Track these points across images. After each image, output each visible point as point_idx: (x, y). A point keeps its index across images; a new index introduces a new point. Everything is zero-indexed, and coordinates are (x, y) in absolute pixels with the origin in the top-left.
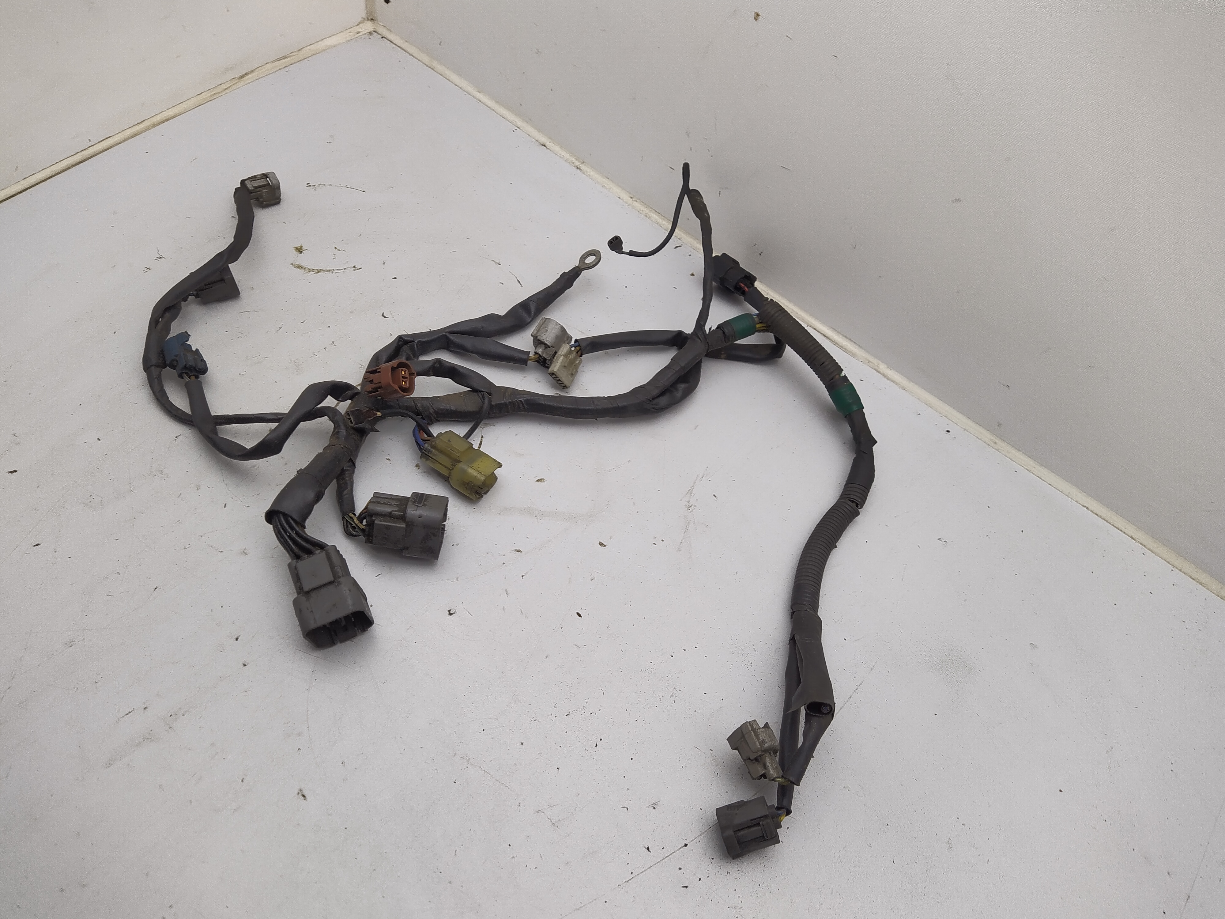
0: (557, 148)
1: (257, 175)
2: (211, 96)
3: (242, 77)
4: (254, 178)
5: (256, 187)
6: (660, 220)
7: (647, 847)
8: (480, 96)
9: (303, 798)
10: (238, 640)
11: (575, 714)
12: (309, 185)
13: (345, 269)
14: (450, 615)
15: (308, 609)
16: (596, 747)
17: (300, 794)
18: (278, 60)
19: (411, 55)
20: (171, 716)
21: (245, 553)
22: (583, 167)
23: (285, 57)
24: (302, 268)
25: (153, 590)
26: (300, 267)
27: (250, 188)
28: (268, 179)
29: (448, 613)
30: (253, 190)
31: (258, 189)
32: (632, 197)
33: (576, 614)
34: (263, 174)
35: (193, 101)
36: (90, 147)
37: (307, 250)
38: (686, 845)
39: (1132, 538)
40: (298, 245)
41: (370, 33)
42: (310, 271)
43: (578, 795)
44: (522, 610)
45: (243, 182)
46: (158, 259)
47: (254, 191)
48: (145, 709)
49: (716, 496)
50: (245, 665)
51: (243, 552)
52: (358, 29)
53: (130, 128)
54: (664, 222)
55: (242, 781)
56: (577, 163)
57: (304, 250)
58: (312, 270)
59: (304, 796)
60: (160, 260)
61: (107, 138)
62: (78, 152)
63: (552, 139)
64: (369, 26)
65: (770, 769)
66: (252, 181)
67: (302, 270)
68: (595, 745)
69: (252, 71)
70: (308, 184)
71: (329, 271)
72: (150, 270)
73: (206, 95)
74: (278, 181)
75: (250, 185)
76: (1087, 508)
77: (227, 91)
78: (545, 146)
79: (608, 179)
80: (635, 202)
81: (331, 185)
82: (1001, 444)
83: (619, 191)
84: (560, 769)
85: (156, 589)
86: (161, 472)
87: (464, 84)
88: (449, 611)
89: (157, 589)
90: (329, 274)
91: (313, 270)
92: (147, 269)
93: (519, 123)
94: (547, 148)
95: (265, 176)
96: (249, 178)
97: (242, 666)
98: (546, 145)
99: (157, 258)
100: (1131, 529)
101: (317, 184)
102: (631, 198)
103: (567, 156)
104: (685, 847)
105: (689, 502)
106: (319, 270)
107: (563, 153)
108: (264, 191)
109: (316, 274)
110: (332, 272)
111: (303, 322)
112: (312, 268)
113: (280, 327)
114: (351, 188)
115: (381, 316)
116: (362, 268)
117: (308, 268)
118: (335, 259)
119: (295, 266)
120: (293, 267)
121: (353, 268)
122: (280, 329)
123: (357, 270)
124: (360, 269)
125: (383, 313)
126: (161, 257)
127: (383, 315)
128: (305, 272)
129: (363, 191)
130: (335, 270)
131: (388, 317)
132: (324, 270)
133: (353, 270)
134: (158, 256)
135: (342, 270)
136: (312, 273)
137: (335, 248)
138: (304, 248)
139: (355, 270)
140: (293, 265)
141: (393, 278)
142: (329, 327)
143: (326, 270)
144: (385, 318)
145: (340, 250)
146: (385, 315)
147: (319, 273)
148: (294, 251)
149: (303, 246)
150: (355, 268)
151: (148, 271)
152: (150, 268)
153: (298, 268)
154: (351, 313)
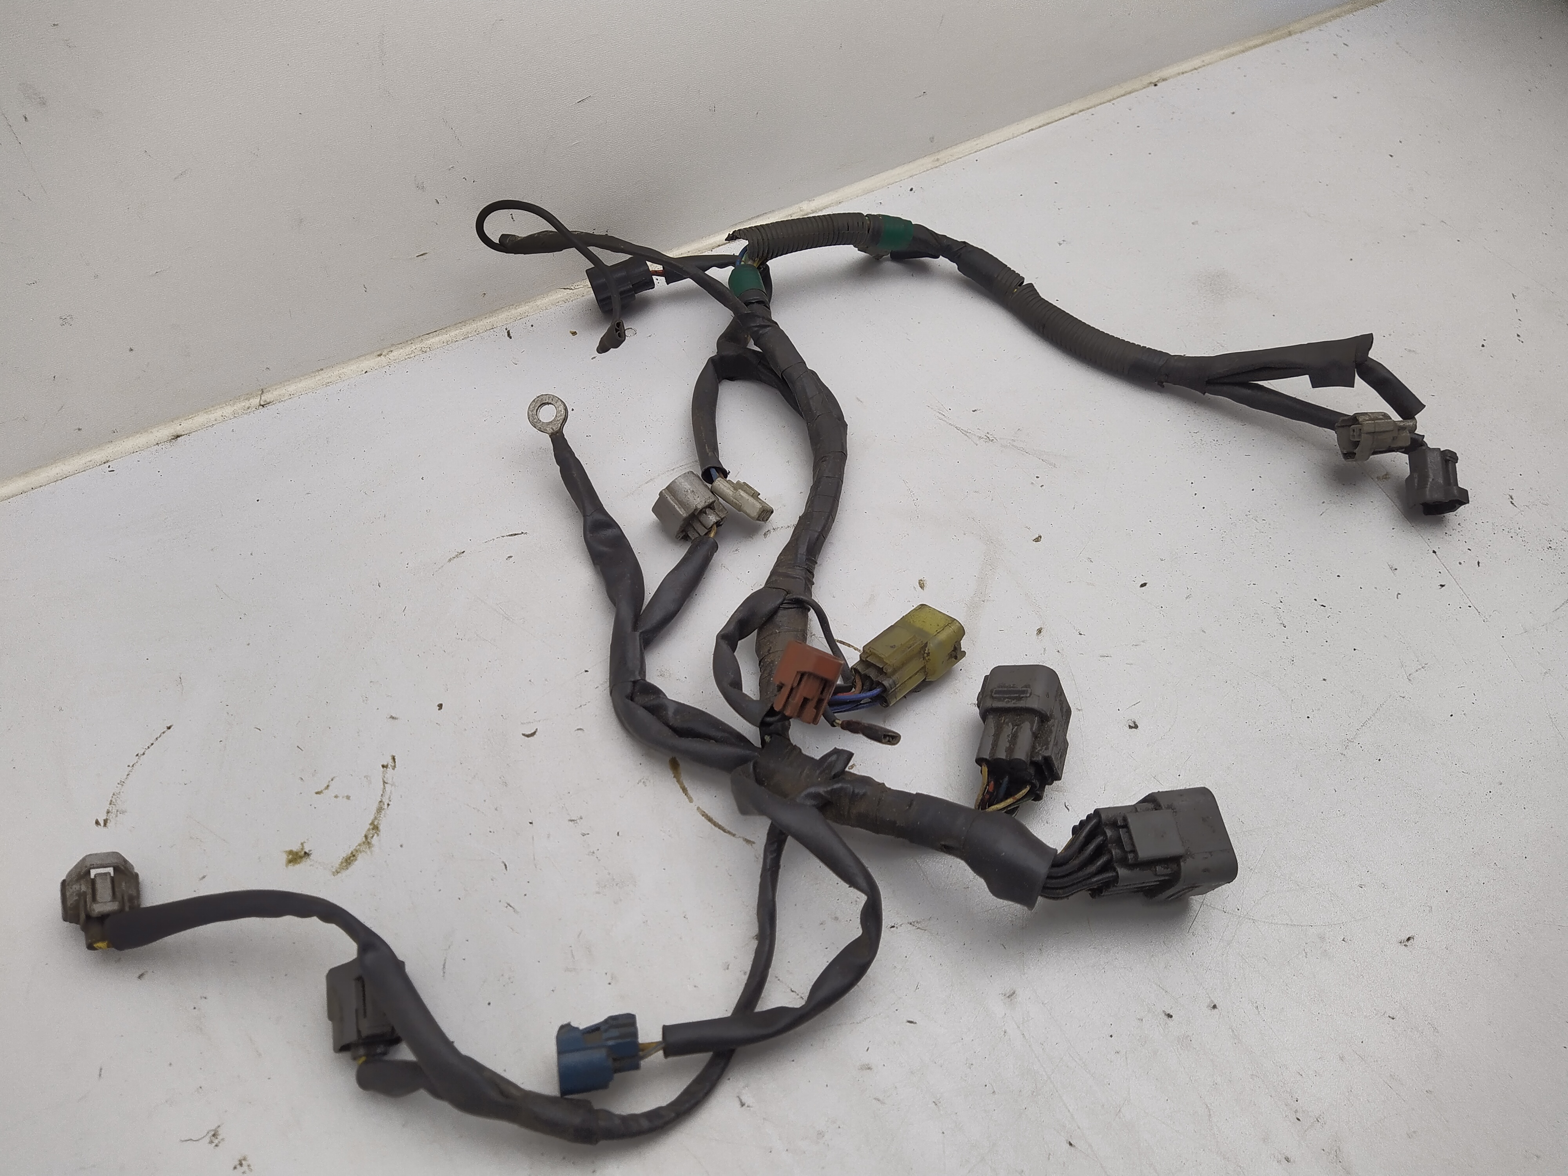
0: (200, 419)
6: (445, 337)
7: (1440, 587)
9: (1411, 940)
10: (1171, 1014)
11: (1282, 618)
12: (102, 823)
13: (384, 782)
14: (1138, 727)
15: (1206, 858)
16: (1325, 606)
17: (1407, 943)
20: (1298, 1119)
21: (1012, 995)
22: (267, 397)
24: (354, 856)
25: (1072, 1148)
26: (349, 860)
29: (1133, 729)
32: (379, 353)
33: (1142, 588)
37: (302, 843)
38: (1434, 552)
39: (1073, 114)
40: (284, 858)
42: (367, 841)
43: (1386, 636)
44: (1133, 645)
48: (1288, 1160)
49: (976, 410)
50: (1215, 1007)
51: (1008, 997)
54: (453, 334)
55: (1393, 1019)
56: (255, 401)
57: (302, 849)
59: (1409, 939)
60: (220, 1137)
63: (178, 418)
65: (1408, 424)
67: (360, 857)
68: (1322, 607)
70: (97, 823)
71: (380, 810)
76: (1032, 130)
78: (178, 436)
79: (322, 370)
80: (391, 354)
81: (122, 783)
82: (942, 155)
83: (355, 367)
84: (1355, 648)
85: (1071, 1144)
86: (821, 1134)
88: (1130, 727)
89: (1072, 1142)
90: (389, 812)
91: (366, 837)
92: (240, 1163)
94: (188, 434)
97: (1216, 1010)
98: (179, 433)
99: (211, 1142)
100: (1066, 110)
101: (107, 806)
102: (380, 355)
103: (228, 410)
104: (1437, 553)
105: (980, 438)
106: (371, 827)
107: (218, 413)
109: (381, 833)
110: (386, 804)
111: (505, 865)
112: (361, 839)
113: (506, 905)
114: (149, 747)
115: (529, 738)
116: (394, 755)
117: (357, 844)
118: (348, 798)
119: (343, 869)
120: (344, 874)
121: (388, 769)
122: (511, 906)
123: (396, 763)
124: (394, 758)
125: (524, 735)
126: (213, 1133)
127: (528, 736)
128: (367, 850)
129: (169, 728)
130: (380, 800)
131: (537, 729)
132: (376, 818)
133: (393, 769)
134: (207, 1139)
135: (385, 789)
136: (375, 840)
137: (318, 795)
138: (295, 848)
139: (395, 766)
140: (338, 873)
141: (439, 709)
142: (531, 823)
143: (376, 815)
144: (537, 733)
145: (328, 786)
146: (530, 733)
147: (381, 827)
148: (297, 866)
149: (288, 849)
150: (389, 766)
151: (250, 1162)
152: (240, 1157)
153: (350, 864)
154: (506, 784)
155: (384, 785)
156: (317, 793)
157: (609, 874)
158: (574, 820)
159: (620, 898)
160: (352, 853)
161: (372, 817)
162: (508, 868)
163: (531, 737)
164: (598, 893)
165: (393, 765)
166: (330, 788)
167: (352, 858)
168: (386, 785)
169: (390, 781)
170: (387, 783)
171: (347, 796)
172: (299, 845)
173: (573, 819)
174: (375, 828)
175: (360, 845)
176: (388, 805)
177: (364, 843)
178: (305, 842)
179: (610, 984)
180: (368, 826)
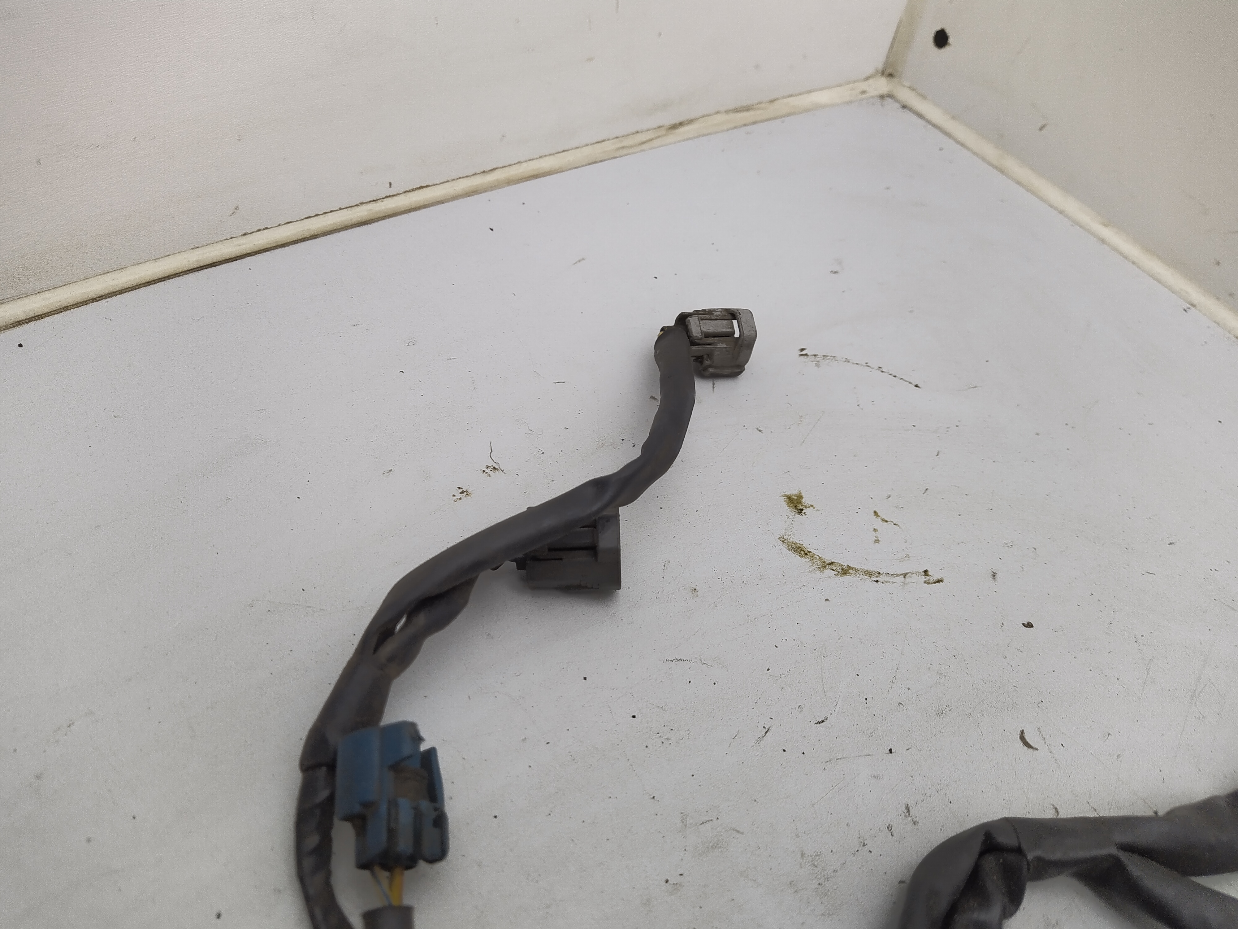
1: (714, 310)
2: (618, 149)
3: (674, 127)
4: (706, 314)
5: (707, 335)
8: (1107, 233)
12: (804, 352)
13: (905, 575)
18: (736, 110)
19: (958, 142)
23: (747, 109)
24: (806, 554)
26: (800, 550)
27: (694, 334)
28: (735, 322)
30: (701, 339)
31: (710, 340)
34: (726, 310)
35: (587, 151)
36: (387, 197)
37: (812, 506)
40: (793, 492)
41: (882, 97)
42: (825, 565)
45: (683, 319)
46: (488, 471)
47: (701, 342)
52: (863, 86)
53: (467, 176)
57: (806, 507)
58: (830, 564)
60: (492, 473)
61: (421, 188)
62: (362, 203)
64: (882, 85)
66: (702, 320)
67: (806, 560)
69: (691, 121)
70: (802, 350)
71: (869, 574)
72: (468, 497)
73: (609, 146)
74: (756, 331)
75: (696, 328)
77: (644, 147)
81: (847, 360)
87: (1071, 206)
90: (868, 583)
91: (832, 563)
92: (462, 493)
93: (1195, 294)
95: (732, 314)
96: (696, 313)
99: (488, 467)
101: (820, 354)
106: (845, 567)
108: (720, 345)
109: (839, 577)
110: (876, 579)
111: (823, 721)
112: (828, 558)
113: (767, 727)
114: (890, 374)
115: (1019, 740)
116: (944, 581)
117: (820, 556)
118: (877, 541)
119: (788, 546)
120: (783, 548)
121: (923, 577)
122: (766, 732)
123: (934, 584)
124: (939, 581)
125: (1022, 732)
126: (497, 467)
127: (1022, 738)
128: (815, 566)
129: (916, 386)
130: (881, 573)
131: (1037, 749)
132: (857, 570)
133: (925, 582)
134: (491, 463)
135: (897, 576)
136: (828, 572)
137: (873, 514)
138: (806, 500)
139: (929, 583)
140: (783, 541)
141: (1023, 624)
142: (890, 751)
143: (861, 570)
144: (1031, 750)
145: (887, 521)
146: (1028, 740)
147: (846, 578)
148: (785, 505)
149: (803, 494)
150: (928, 577)
151: (464, 499)
152: (469, 491)
153: (796, 551)
154: (940, 713)
155: (902, 575)
156: (875, 512)
157: (835, 871)
158: (908, 811)
159: (800, 890)
160: (809, 552)
161: (857, 567)
162: (818, 725)
163: (1022, 743)
164: (803, 855)
165: (931, 581)
166: (885, 523)
167: (803, 553)
168: (903, 576)
169: (908, 580)
170: (904, 577)
171: (878, 540)
172: (810, 503)
173: (912, 811)
174: (845, 571)
175: (820, 558)
176: (877, 581)
177: (824, 562)
178: (814, 508)
179: (667, 881)
180: (845, 564)
